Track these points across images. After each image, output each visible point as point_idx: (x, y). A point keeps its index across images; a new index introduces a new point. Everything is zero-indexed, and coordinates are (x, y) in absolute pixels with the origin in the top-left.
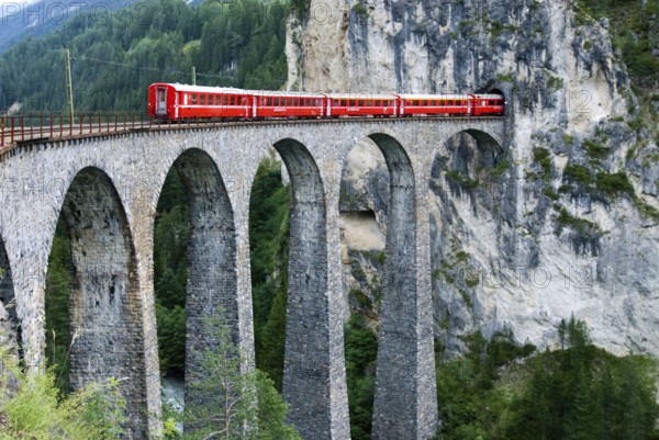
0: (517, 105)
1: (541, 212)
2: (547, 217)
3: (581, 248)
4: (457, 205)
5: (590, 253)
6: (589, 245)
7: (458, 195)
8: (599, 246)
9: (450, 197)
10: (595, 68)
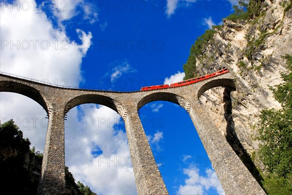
0: (228, 64)
1: (252, 77)
2: (255, 76)
3: (272, 68)
4: (242, 112)
5: (276, 66)
6: (272, 64)
7: (240, 109)
8: (275, 59)
9: (238, 113)
10: (233, 30)
